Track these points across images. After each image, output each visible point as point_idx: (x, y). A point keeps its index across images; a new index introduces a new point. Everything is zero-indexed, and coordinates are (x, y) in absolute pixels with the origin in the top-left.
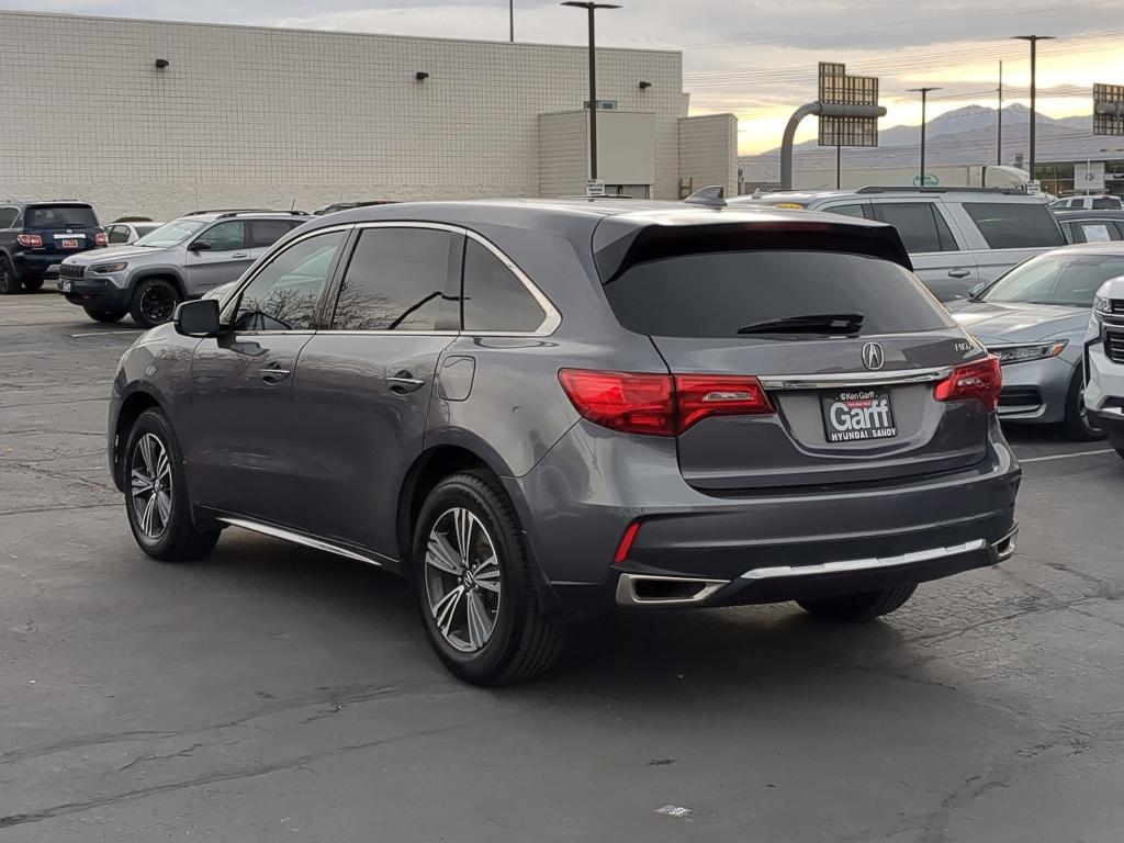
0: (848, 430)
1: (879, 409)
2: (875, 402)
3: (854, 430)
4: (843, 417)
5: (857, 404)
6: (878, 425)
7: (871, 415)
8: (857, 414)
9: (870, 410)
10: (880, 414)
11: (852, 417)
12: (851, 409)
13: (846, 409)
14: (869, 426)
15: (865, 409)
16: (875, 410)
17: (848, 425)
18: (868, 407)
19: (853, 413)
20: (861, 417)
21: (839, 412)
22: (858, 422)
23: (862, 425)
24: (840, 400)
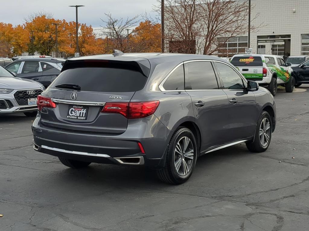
0: (72, 116)
1: (83, 112)
2: (83, 110)
3: (74, 116)
4: (72, 112)
5: (77, 109)
6: (81, 116)
7: (80, 113)
8: (76, 112)
9: (81, 111)
10: (83, 113)
11: (75, 112)
12: (75, 110)
13: (74, 110)
14: (79, 115)
15: (79, 111)
16: (82, 112)
17: (73, 114)
18: (80, 111)
19: (75, 111)
20: (77, 113)
21: (72, 110)
22: (76, 114)
23: (77, 115)
24: (73, 108)
